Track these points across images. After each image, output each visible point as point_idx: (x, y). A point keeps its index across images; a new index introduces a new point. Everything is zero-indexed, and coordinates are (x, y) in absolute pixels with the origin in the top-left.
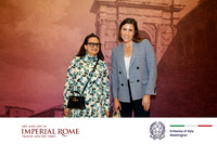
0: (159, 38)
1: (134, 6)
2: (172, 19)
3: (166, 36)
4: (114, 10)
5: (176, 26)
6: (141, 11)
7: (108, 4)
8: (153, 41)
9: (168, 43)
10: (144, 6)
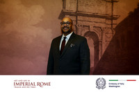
0: (104, 37)
1: (88, 16)
2: (112, 24)
3: (108, 35)
5: (115, 29)
6: (92, 19)
7: (70, 14)
8: (100, 38)
9: (110, 40)
10: (94, 16)
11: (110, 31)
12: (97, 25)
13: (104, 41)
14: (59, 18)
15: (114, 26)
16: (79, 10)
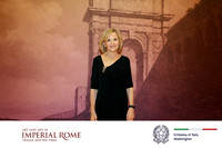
0: (150, 47)
1: (126, 15)
2: (162, 28)
3: (157, 45)
4: (106, 20)
5: (167, 35)
6: (133, 21)
7: (100, 14)
8: (144, 49)
9: (159, 51)
10: (135, 15)
11: (160, 38)
12: (140, 29)
13: (150, 53)
14: (84, 20)
15: (166, 31)
16: (113, 7)
